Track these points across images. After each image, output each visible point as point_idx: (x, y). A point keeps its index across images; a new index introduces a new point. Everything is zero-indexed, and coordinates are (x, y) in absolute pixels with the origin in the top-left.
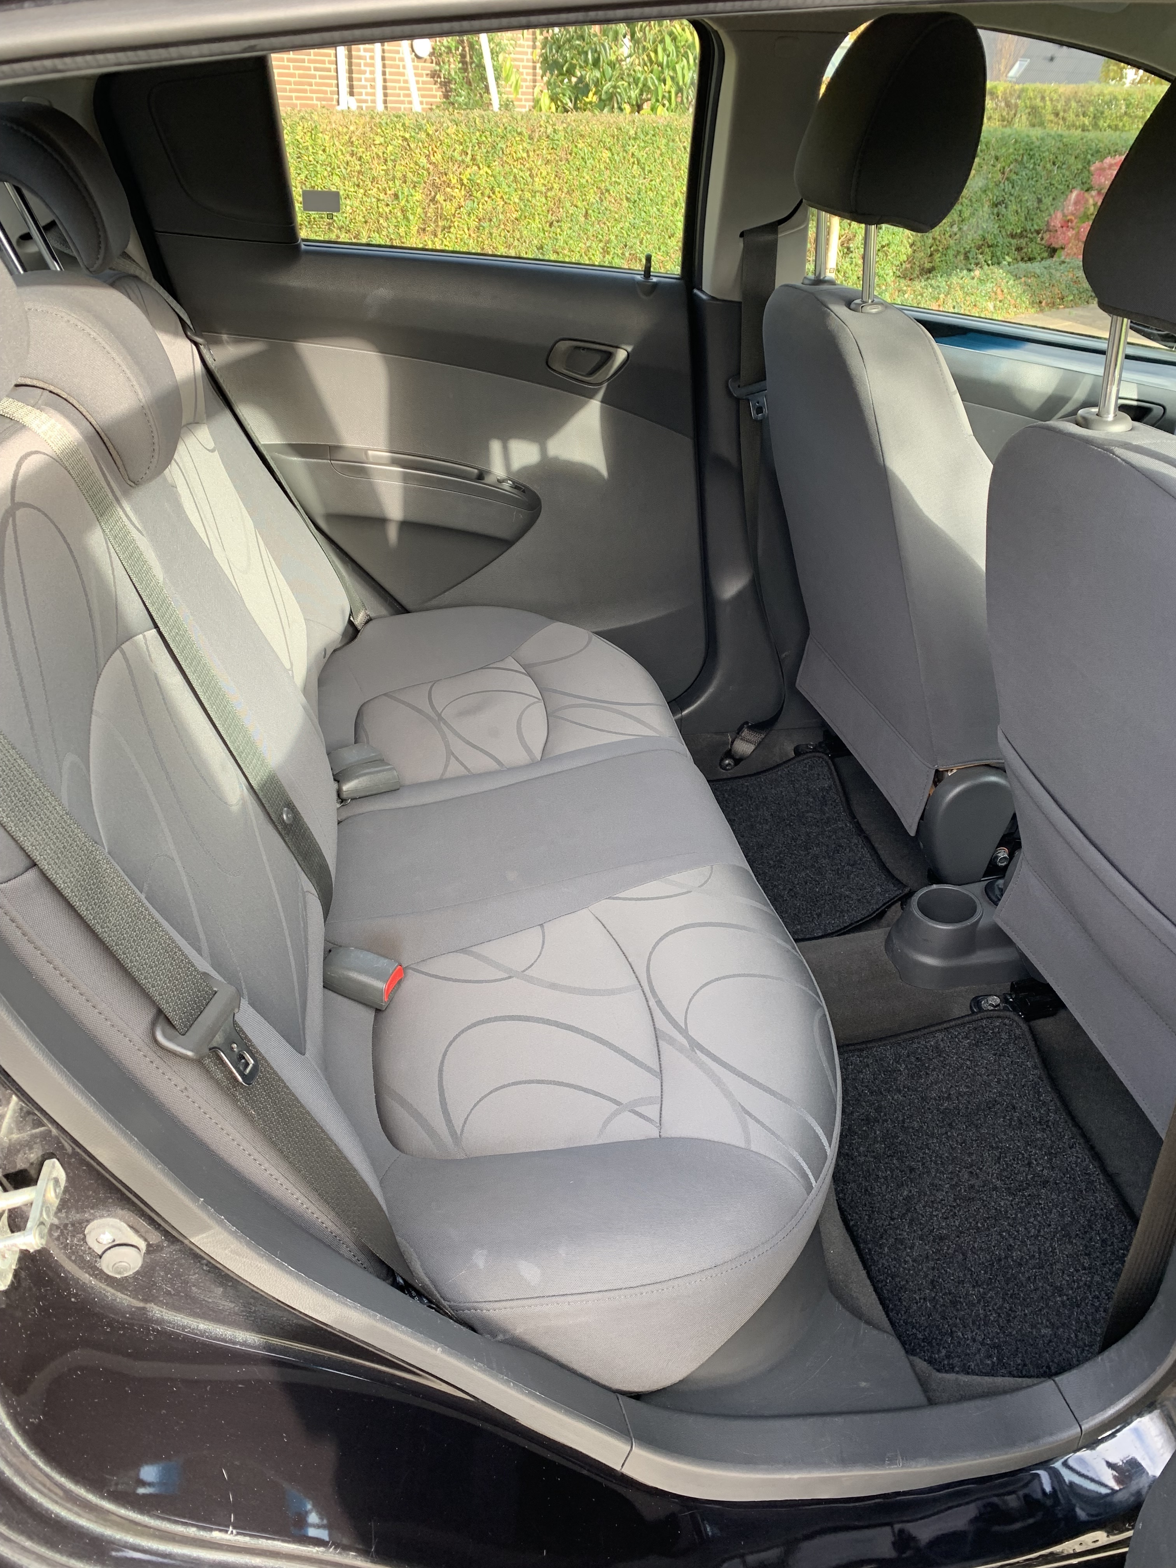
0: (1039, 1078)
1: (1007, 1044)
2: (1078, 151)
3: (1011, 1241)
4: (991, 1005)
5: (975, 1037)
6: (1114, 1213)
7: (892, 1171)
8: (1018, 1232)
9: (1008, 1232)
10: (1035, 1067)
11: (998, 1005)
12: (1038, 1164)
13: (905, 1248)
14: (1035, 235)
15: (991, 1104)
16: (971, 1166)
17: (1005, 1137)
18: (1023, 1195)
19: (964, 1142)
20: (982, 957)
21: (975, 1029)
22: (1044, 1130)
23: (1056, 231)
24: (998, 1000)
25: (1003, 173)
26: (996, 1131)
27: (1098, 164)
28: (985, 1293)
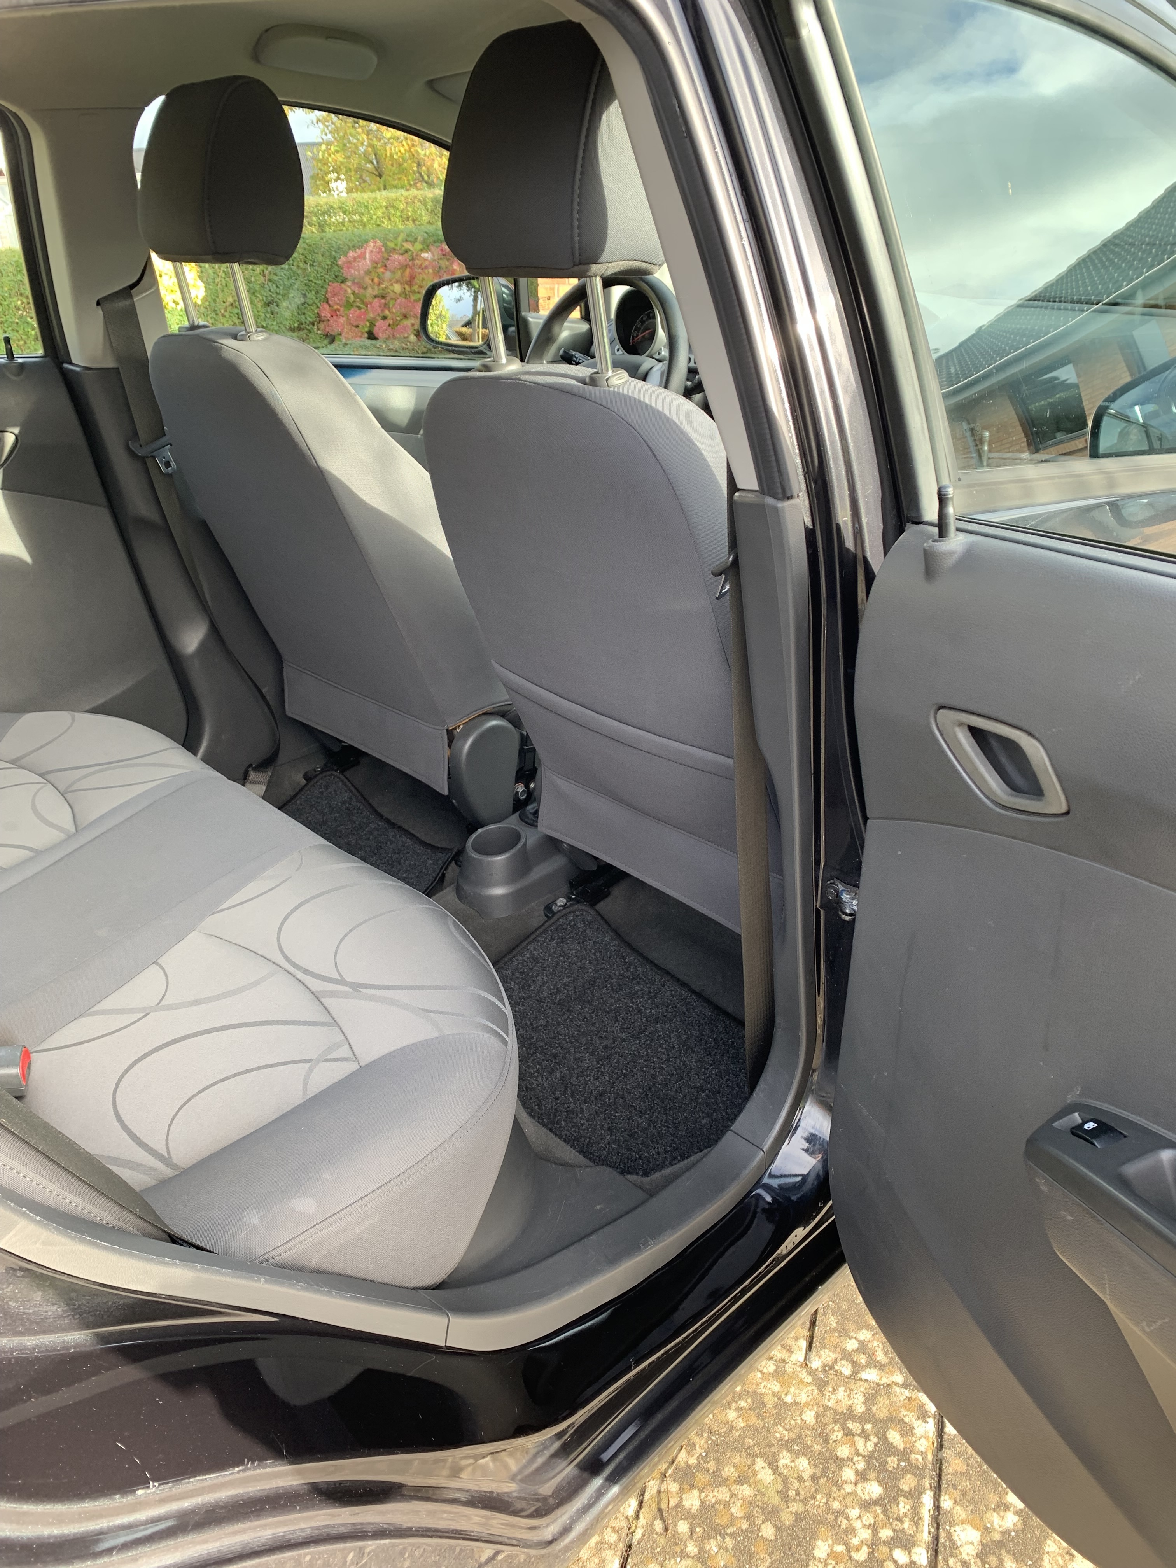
0: (619, 946)
1: (585, 931)
2: (322, 250)
3: (652, 1072)
4: (561, 906)
5: (559, 936)
6: (713, 1017)
7: (540, 1064)
8: (653, 1062)
9: (646, 1066)
10: (612, 940)
11: (566, 904)
12: (645, 1009)
13: (577, 1115)
14: (311, 326)
15: (592, 982)
16: (599, 1032)
17: (613, 1001)
18: (646, 1035)
19: (585, 1018)
20: (540, 872)
21: (557, 929)
22: (638, 983)
23: (329, 320)
24: (565, 901)
25: (264, 276)
26: (604, 999)
27: (343, 258)
28: (651, 1117)
